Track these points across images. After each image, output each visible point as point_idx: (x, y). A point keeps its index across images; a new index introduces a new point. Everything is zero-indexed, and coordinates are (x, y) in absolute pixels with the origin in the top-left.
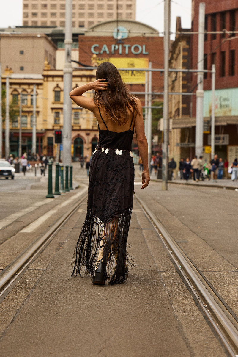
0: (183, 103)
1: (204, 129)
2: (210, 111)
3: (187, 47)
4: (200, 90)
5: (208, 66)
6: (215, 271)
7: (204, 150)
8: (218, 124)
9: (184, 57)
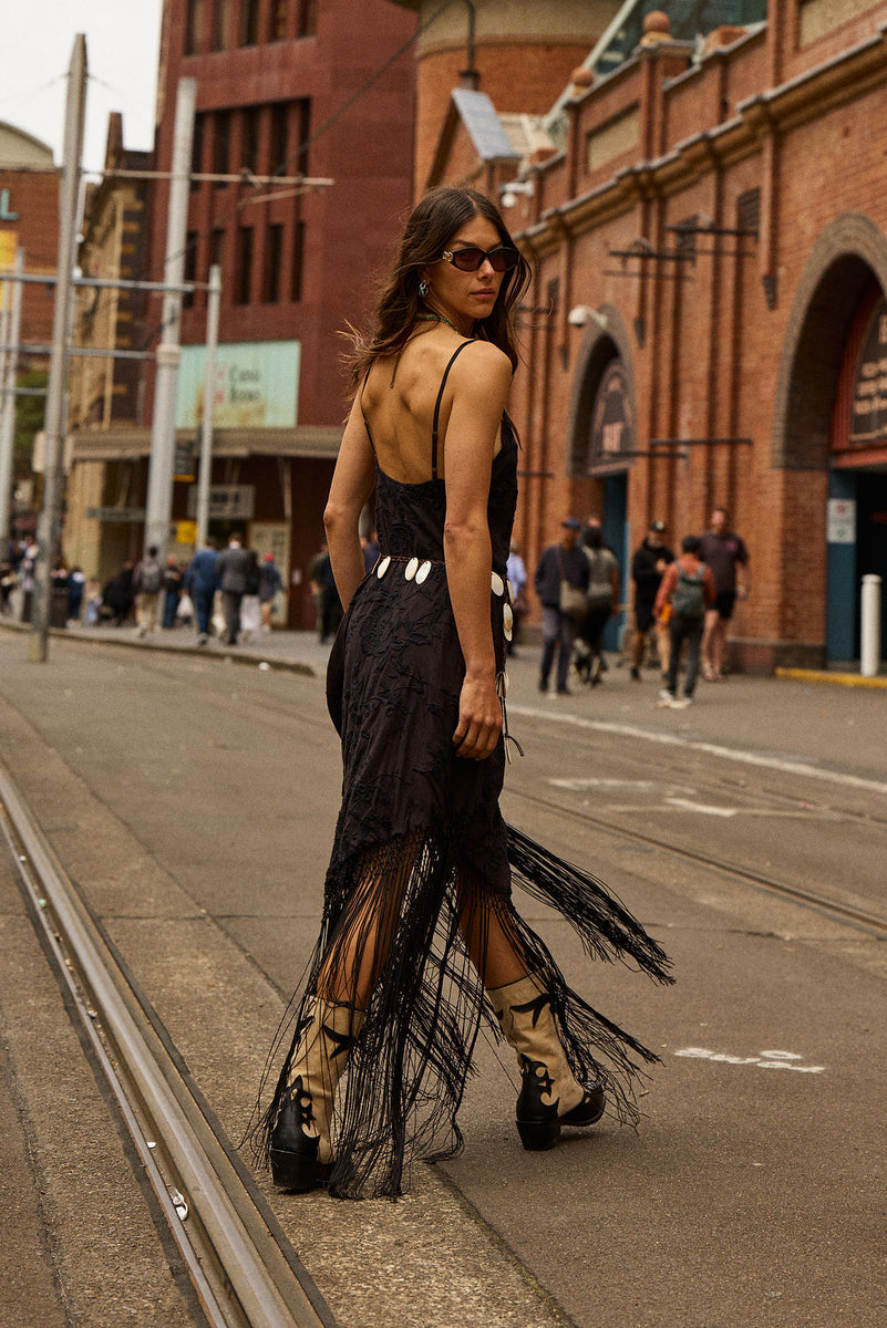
0: (116, 381)
1: (177, 466)
2: (200, 411)
3: (138, 206)
4: (168, 344)
5: (200, 270)
6: (140, 918)
7: (173, 532)
8: (224, 452)
9: (126, 238)
